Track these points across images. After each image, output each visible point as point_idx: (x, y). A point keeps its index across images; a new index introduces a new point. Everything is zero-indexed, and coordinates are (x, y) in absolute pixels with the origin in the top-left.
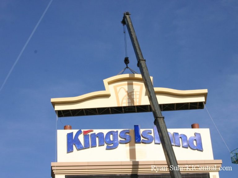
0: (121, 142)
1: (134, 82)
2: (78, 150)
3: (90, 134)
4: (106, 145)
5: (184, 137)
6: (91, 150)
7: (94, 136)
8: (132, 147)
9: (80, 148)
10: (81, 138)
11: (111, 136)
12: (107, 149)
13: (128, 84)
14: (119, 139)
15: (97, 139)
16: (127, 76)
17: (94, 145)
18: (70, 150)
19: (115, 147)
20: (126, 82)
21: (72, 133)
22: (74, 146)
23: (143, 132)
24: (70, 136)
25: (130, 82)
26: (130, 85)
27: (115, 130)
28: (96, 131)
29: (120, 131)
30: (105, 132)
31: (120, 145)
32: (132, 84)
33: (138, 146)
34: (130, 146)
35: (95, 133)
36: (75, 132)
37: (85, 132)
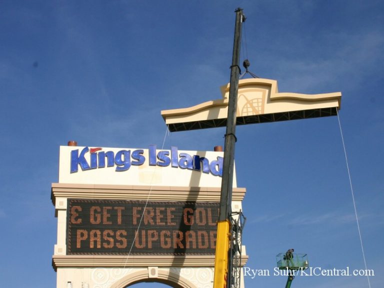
0: (134, 164)
2: (84, 169)
3: (98, 152)
4: (115, 166)
6: (98, 171)
7: (102, 155)
10: (88, 156)
11: (123, 156)
12: (117, 171)
14: (132, 160)
15: (106, 158)
17: (102, 165)
18: (74, 169)
19: (126, 168)
21: (77, 151)
22: (79, 166)
23: (160, 153)
24: (74, 153)
27: (127, 149)
28: (106, 150)
29: (132, 150)
30: (116, 151)
31: (132, 167)
35: (103, 152)
36: (80, 149)
37: (92, 150)
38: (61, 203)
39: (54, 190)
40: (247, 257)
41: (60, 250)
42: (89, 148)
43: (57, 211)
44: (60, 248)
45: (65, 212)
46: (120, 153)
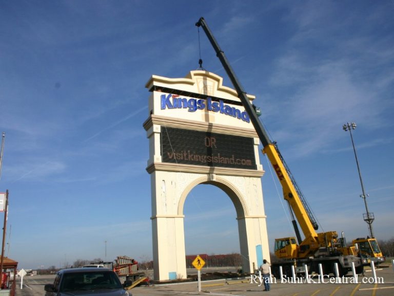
0: (199, 108)
1: (208, 78)
3: (177, 98)
4: (188, 108)
5: (238, 111)
6: (177, 109)
7: (180, 100)
8: (207, 113)
9: (170, 107)
10: (171, 99)
11: (192, 102)
12: (189, 111)
13: (204, 79)
14: (198, 105)
15: (182, 103)
16: (204, 72)
17: (180, 107)
18: (163, 108)
20: (202, 77)
21: (164, 96)
22: (166, 106)
23: (214, 103)
24: (163, 97)
25: (205, 77)
26: (205, 79)
28: (182, 97)
29: (198, 99)
30: (188, 98)
31: (198, 110)
32: (206, 79)
33: (211, 113)
34: (205, 111)
35: (180, 98)
37: (174, 96)
38: (157, 129)
39: (153, 119)
40: (264, 171)
41: (158, 159)
42: (172, 95)
43: (153, 133)
44: (158, 158)
45: (159, 135)
46: (191, 100)
